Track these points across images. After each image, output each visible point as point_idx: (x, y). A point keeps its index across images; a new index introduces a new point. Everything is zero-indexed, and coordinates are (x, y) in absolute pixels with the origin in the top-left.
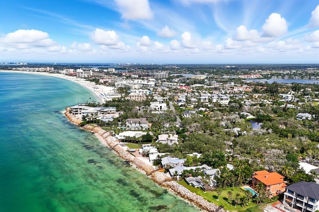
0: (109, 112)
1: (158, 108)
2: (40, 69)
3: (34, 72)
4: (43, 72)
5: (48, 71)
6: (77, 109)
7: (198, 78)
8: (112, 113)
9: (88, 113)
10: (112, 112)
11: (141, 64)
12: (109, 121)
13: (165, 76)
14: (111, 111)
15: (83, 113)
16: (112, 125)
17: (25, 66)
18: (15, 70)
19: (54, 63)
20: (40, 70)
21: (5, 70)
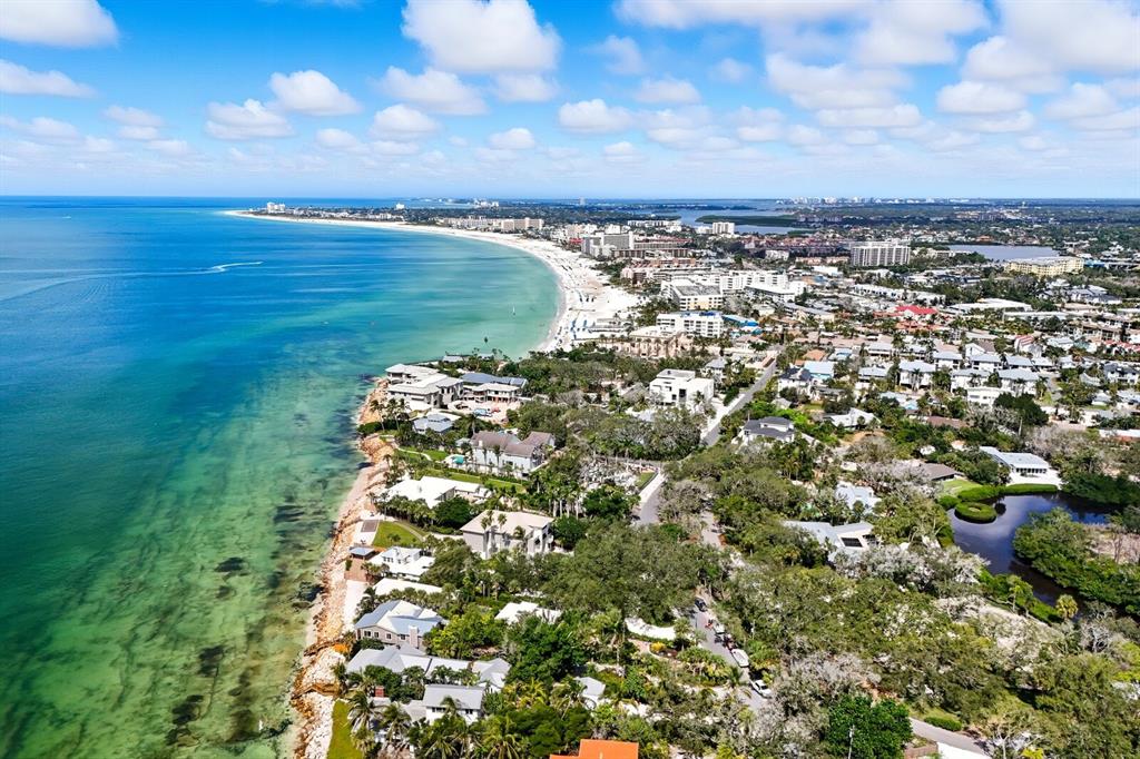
0: (492, 394)
1: (674, 396)
2: (503, 221)
3: (487, 234)
4: (510, 232)
5: (523, 231)
6: (400, 375)
7: (1034, 270)
8: (500, 399)
9: (405, 394)
10: (500, 395)
11: (878, 201)
12: (429, 430)
13: (898, 257)
14: (497, 392)
15: (393, 393)
16: (438, 444)
17: (491, 214)
18: (443, 225)
19: (578, 201)
20: (502, 227)
21: (419, 224)
